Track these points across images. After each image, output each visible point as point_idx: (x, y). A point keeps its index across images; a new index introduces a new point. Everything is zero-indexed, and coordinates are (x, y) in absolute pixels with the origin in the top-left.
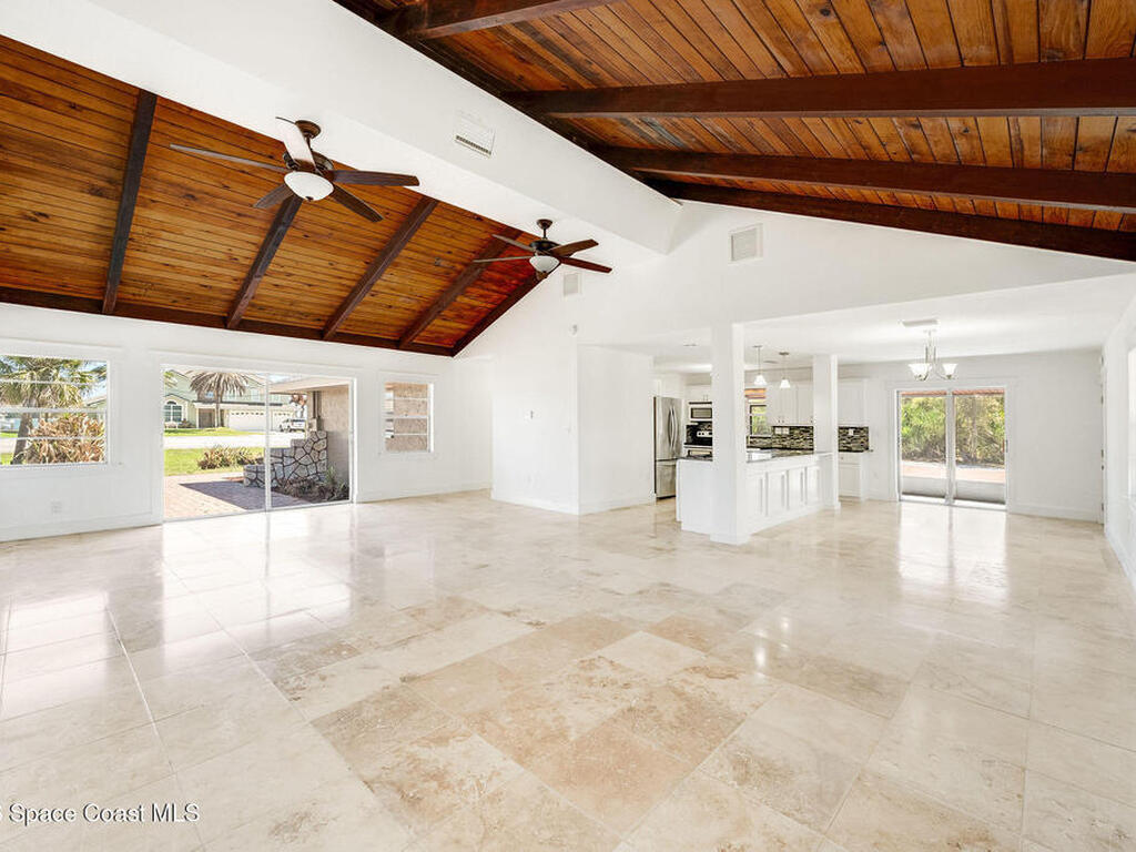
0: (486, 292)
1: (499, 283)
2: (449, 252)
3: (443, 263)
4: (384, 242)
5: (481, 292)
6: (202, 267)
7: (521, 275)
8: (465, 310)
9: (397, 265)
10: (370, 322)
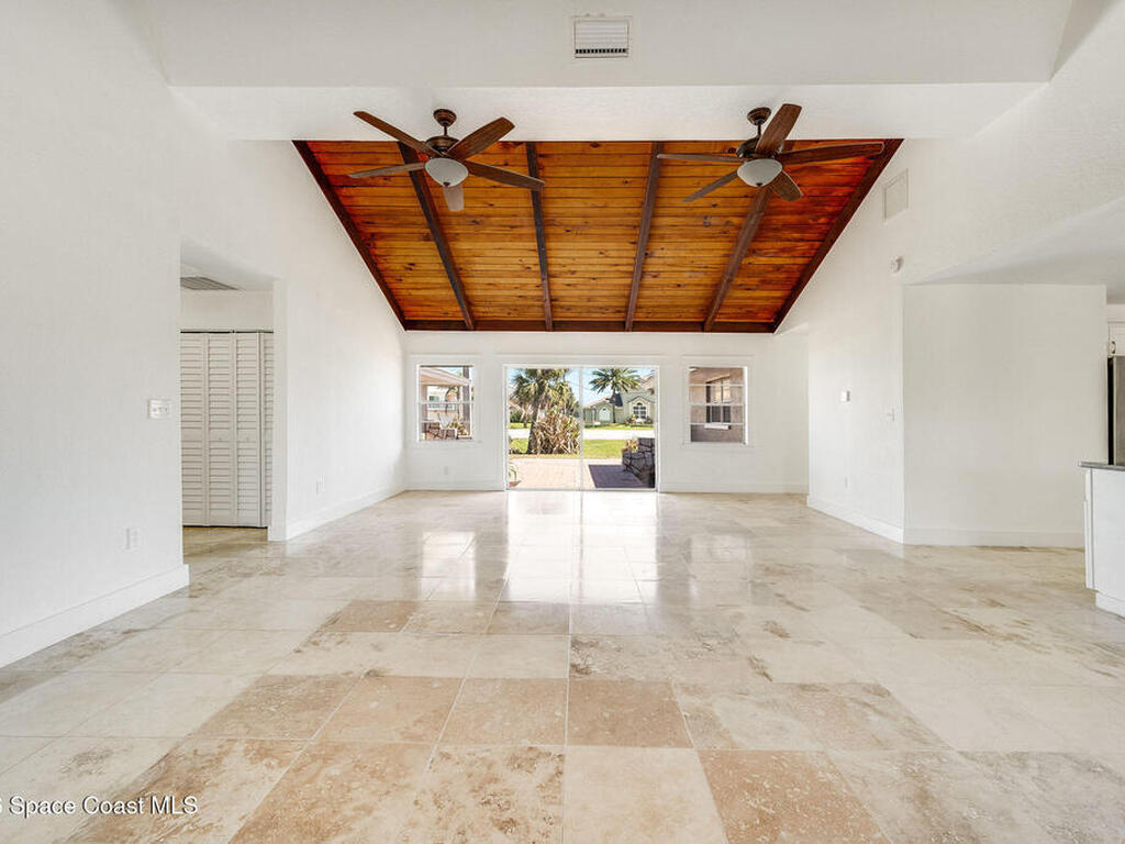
0: (788, 244)
1: (801, 227)
2: (715, 206)
3: (713, 221)
4: (638, 215)
5: (780, 244)
6: (510, 281)
7: (830, 209)
8: (769, 272)
9: (662, 237)
10: (667, 307)
